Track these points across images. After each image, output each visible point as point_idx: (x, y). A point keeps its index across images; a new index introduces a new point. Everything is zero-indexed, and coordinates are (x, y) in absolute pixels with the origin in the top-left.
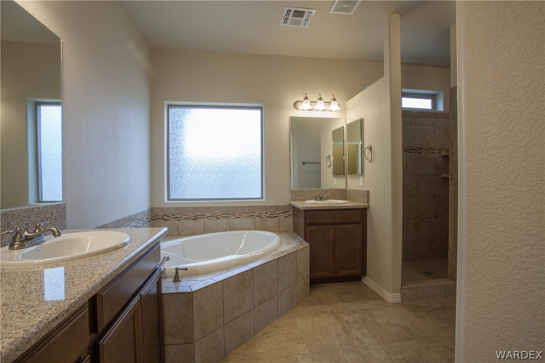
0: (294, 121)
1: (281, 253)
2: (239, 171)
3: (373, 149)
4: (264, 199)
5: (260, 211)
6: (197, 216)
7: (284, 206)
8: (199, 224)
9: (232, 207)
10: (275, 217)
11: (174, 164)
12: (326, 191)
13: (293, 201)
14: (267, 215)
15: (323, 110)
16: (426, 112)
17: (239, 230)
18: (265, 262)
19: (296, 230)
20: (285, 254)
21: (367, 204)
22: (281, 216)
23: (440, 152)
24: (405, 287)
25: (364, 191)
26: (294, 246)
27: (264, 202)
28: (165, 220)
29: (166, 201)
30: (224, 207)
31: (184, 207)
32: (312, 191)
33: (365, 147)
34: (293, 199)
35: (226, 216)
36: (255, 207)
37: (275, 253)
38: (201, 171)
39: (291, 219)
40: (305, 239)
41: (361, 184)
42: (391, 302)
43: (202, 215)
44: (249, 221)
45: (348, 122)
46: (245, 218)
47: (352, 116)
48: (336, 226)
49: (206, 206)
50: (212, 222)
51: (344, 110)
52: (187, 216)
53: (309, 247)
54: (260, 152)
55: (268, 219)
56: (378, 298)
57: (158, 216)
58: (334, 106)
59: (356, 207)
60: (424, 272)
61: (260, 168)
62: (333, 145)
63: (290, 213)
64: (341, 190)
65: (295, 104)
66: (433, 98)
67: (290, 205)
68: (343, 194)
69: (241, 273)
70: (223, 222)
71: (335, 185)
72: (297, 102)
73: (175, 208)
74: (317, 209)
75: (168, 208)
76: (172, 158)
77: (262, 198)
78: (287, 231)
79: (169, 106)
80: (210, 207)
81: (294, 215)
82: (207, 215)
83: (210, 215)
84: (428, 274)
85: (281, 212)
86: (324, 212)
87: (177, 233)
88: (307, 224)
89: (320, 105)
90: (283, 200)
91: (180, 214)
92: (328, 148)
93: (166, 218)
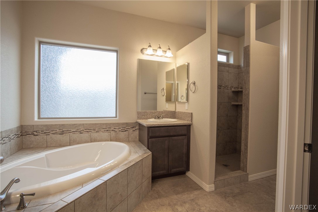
0: (141, 62)
1: (130, 162)
2: (99, 97)
3: (196, 84)
4: (118, 118)
5: (114, 127)
6: (63, 131)
7: (132, 123)
8: (65, 138)
9: (93, 124)
10: (125, 131)
11: (45, 90)
12: (162, 112)
13: (139, 119)
14: (120, 129)
15: (161, 56)
16: (224, 64)
17: (98, 141)
18: (117, 173)
19: (141, 140)
20: (134, 163)
21: (191, 122)
22: (130, 130)
23: (231, 89)
24: (217, 179)
25: (189, 113)
26: (140, 154)
27: (117, 120)
28: (34, 135)
29: (36, 119)
30: (86, 124)
31: (52, 125)
32: (152, 112)
33: (190, 82)
34: (139, 118)
35: (88, 130)
36: (111, 123)
37: (126, 162)
38: (68, 96)
39: (137, 132)
40: (148, 148)
41: (186, 108)
42: (208, 191)
43: (68, 130)
44: (106, 135)
45: (178, 66)
46: (103, 132)
47: (181, 61)
48: (170, 138)
49: (71, 123)
50: (76, 136)
51: (175, 57)
52: (55, 132)
53: (151, 155)
54: (115, 83)
55: (121, 132)
56: (198, 188)
57: (28, 132)
58: (169, 54)
59: (184, 124)
60: (223, 165)
61: (115, 95)
62: (166, 83)
63: (136, 128)
64: (172, 112)
65: (142, 50)
66: (227, 55)
67: (137, 122)
68: (173, 115)
69: (94, 188)
70: (85, 136)
71: (167, 108)
72: (143, 49)
73: (43, 125)
74: (157, 126)
75: (37, 125)
76: (43, 85)
77: (116, 117)
78: (134, 141)
79: (40, 43)
80: (75, 124)
81: (139, 129)
82: (73, 130)
83: (74, 130)
84: (226, 166)
85: (130, 128)
86: (162, 128)
87: (45, 145)
88: (150, 137)
89: (160, 52)
90: (132, 118)
91: (48, 130)
92: (163, 84)
93: (35, 133)
